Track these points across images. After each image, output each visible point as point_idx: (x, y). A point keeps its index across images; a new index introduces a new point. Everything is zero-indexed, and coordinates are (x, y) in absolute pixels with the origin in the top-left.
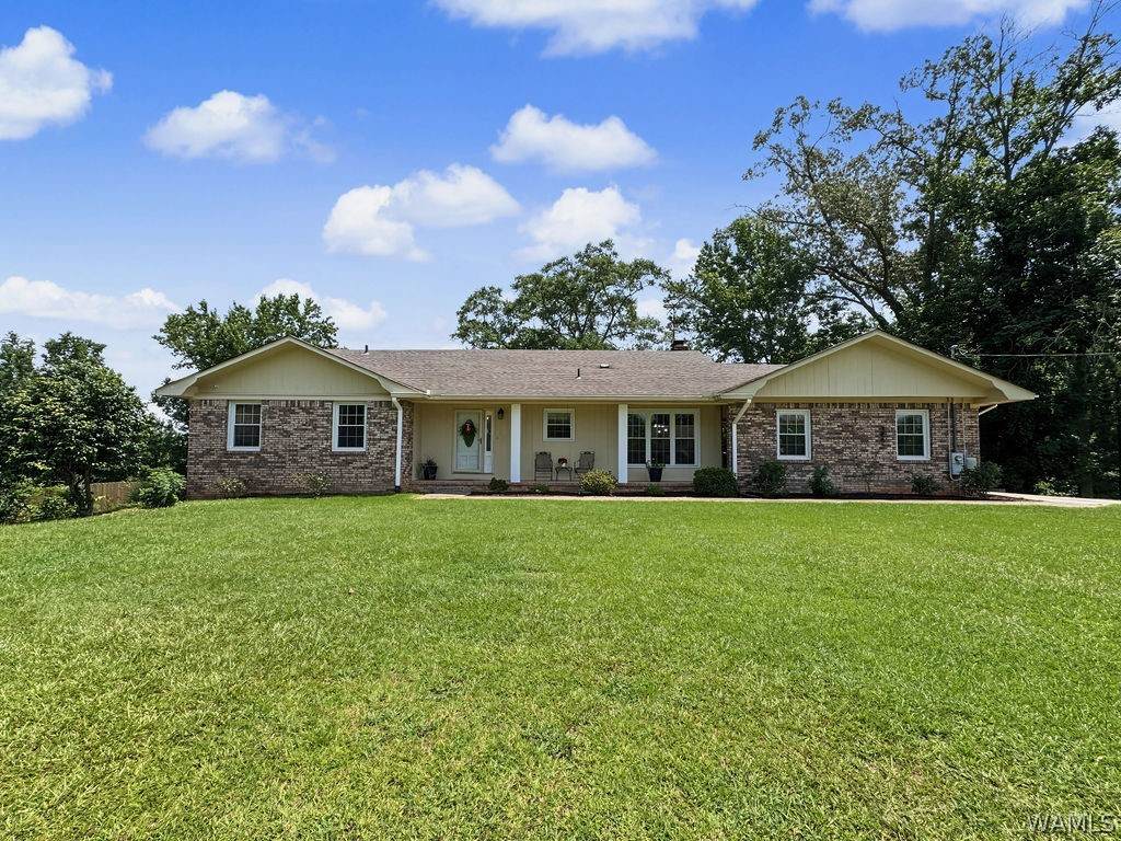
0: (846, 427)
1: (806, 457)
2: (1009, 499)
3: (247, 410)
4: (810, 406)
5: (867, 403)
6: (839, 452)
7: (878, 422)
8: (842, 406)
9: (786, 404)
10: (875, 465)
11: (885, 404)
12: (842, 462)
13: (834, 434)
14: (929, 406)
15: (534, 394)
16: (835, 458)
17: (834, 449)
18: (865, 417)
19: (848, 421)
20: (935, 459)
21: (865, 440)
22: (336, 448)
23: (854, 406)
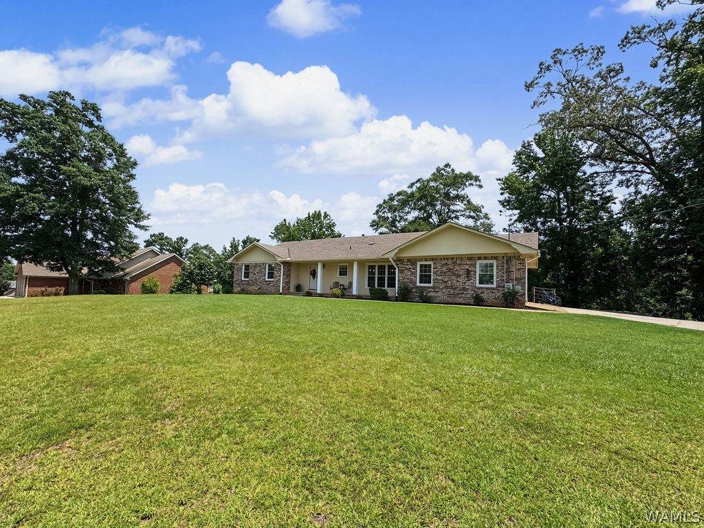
0: (449, 270)
1: (431, 285)
2: (538, 309)
3: (247, 267)
4: (432, 260)
5: (461, 257)
6: (446, 282)
7: (467, 267)
8: (448, 259)
9: (421, 259)
10: (464, 289)
11: (471, 258)
12: (446, 287)
13: (443, 273)
14: (495, 257)
15: (325, 258)
16: (443, 285)
17: (443, 281)
18: (460, 265)
19: (451, 267)
20: (498, 286)
21: (458, 276)
22: (267, 279)
23: (454, 259)
